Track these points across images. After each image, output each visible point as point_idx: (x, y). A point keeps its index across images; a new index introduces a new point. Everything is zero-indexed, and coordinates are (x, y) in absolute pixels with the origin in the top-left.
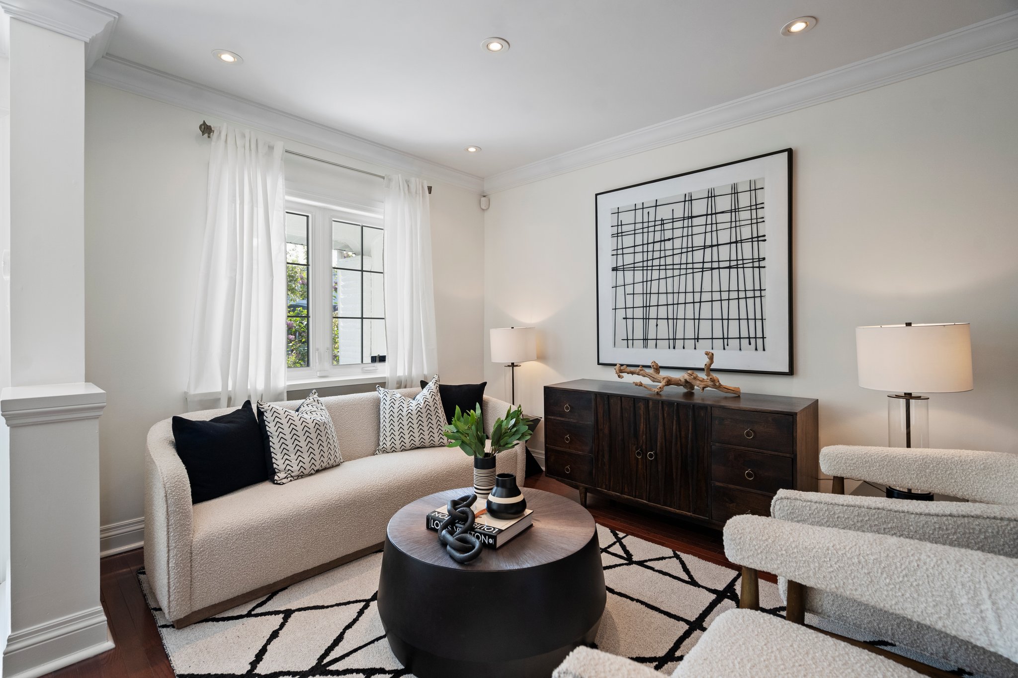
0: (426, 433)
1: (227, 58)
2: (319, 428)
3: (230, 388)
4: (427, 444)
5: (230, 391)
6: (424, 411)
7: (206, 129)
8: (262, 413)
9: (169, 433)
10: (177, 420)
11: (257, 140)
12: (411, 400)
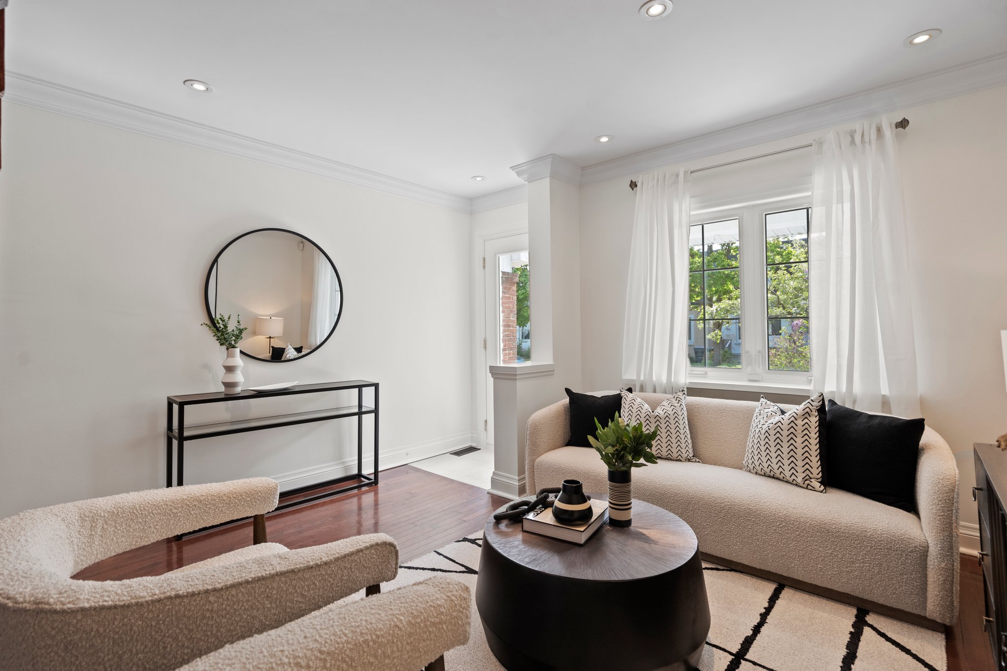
0: (774, 461)
1: (604, 139)
2: (649, 419)
3: (642, 378)
4: (778, 475)
5: (642, 381)
6: (772, 432)
7: (633, 185)
8: (622, 397)
9: (567, 400)
10: (568, 391)
11: (665, 176)
12: (777, 418)
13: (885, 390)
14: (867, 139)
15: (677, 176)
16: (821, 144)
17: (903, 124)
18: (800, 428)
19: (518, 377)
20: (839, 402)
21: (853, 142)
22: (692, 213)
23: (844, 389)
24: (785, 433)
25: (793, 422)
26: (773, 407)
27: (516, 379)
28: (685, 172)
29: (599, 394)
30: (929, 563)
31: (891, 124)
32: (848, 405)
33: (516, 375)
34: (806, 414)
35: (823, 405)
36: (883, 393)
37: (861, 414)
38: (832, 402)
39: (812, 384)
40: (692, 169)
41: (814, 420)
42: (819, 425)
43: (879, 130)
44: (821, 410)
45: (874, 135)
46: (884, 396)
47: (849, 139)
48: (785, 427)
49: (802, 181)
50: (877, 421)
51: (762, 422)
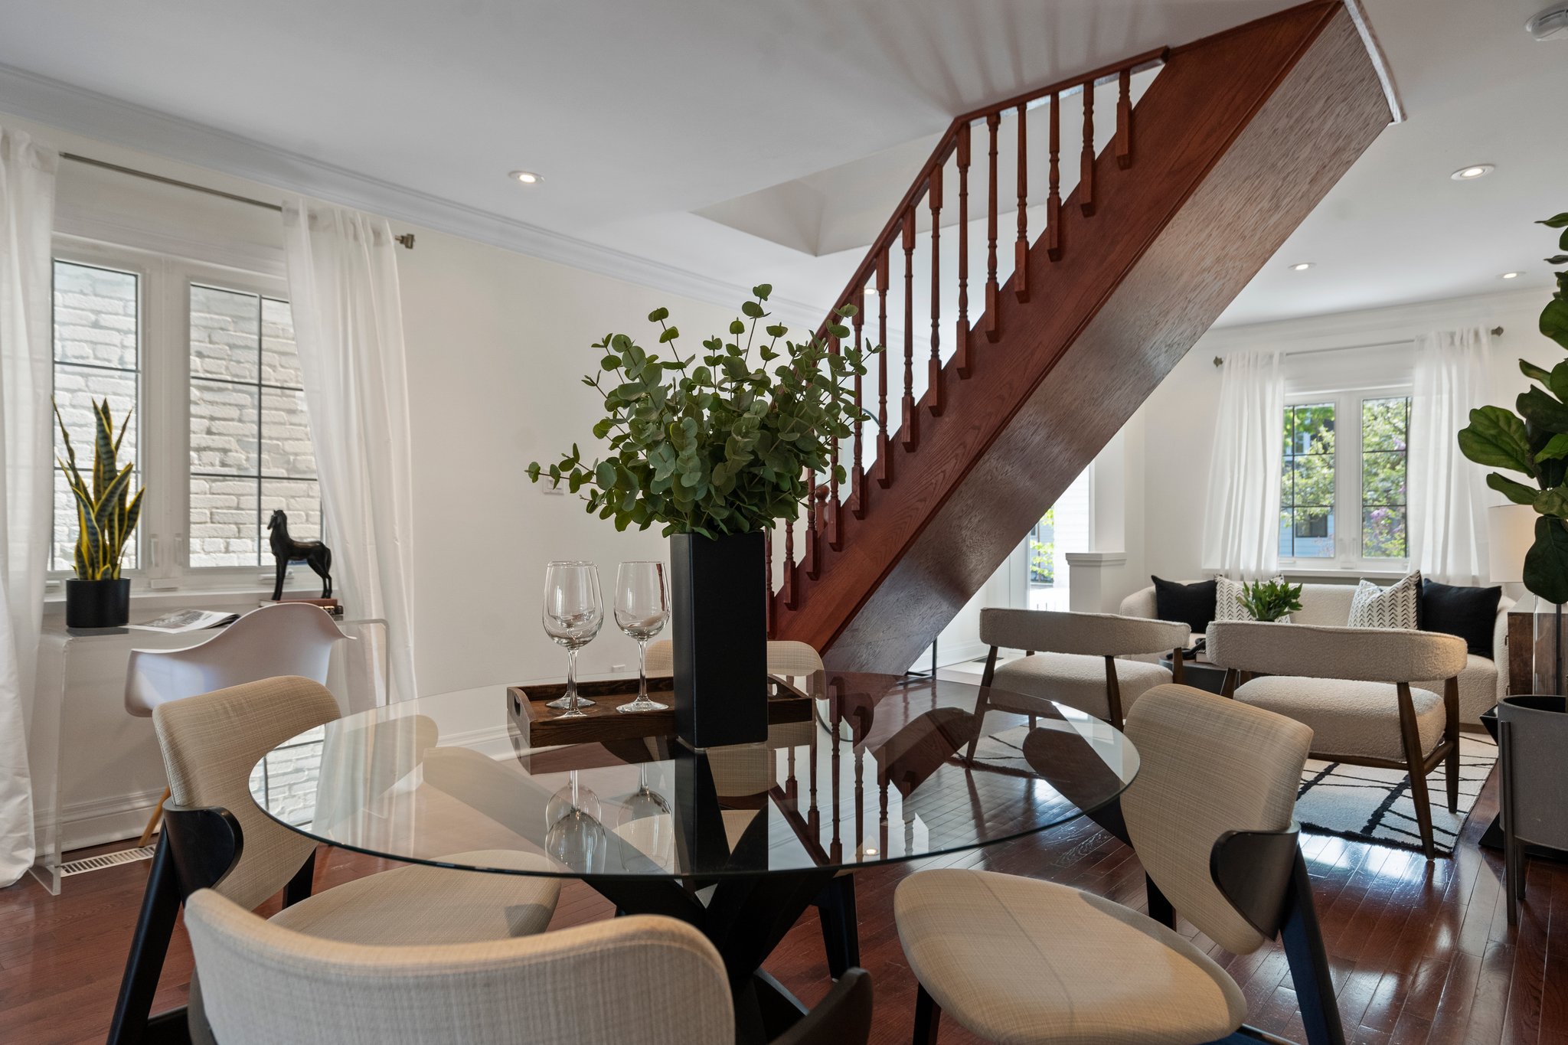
3: (1227, 567)
5: (1227, 570)
7: (1218, 362)
8: (1217, 583)
9: (1153, 588)
10: (1154, 579)
11: (1257, 356)
12: (1379, 594)
13: (1475, 571)
14: (1465, 344)
15: (1271, 357)
16: (1422, 340)
17: (1498, 331)
18: (1400, 600)
19: (1103, 564)
20: (1434, 580)
21: (1452, 343)
22: (1287, 395)
23: (1438, 571)
24: (1387, 604)
25: (1394, 595)
26: (1373, 587)
27: (1100, 566)
28: (1281, 354)
29: (1185, 583)
30: (1498, 685)
31: (1487, 332)
32: (1442, 582)
33: (1101, 561)
34: (1406, 588)
35: (1420, 580)
36: (1473, 574)
37: (1452, 587)
38: (1427, 580)
39: (1409, 568)
40: (1288, 352)
41: (1412, 593)
42: (1417, 597)
43: (1477, 334)
44: (1419, 585)
45: (1472, 341)
46: (1474, 577)
47: (1449, 340)
48: (1387, 599)
49: (1401, 373)
50: (1465, 591)
51: (1364, 598)
